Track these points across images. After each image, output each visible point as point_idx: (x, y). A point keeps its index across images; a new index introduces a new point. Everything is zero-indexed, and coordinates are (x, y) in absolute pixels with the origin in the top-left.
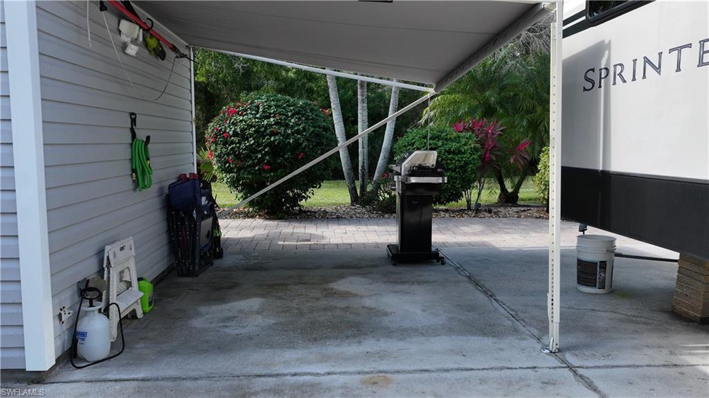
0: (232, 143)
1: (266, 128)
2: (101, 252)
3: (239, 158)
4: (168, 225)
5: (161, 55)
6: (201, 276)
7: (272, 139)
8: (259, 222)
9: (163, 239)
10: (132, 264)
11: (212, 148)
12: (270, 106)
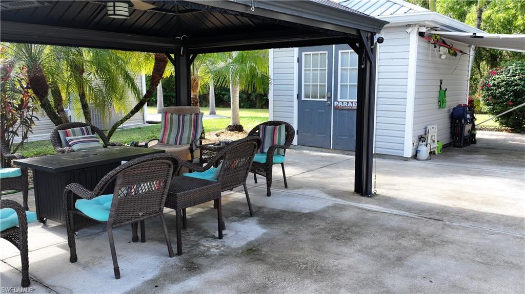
0: (492, 89)
1: (513, 82)
2: (426, 128)
3: (495, 98)
4: (451, 125)
5: (455, 55)
6: (463, 148)
7: (516, 88)
8: (504, 133)
9: (448, 131)
10: (436, 134)
11: (480, 92)
12: (517, 70)
